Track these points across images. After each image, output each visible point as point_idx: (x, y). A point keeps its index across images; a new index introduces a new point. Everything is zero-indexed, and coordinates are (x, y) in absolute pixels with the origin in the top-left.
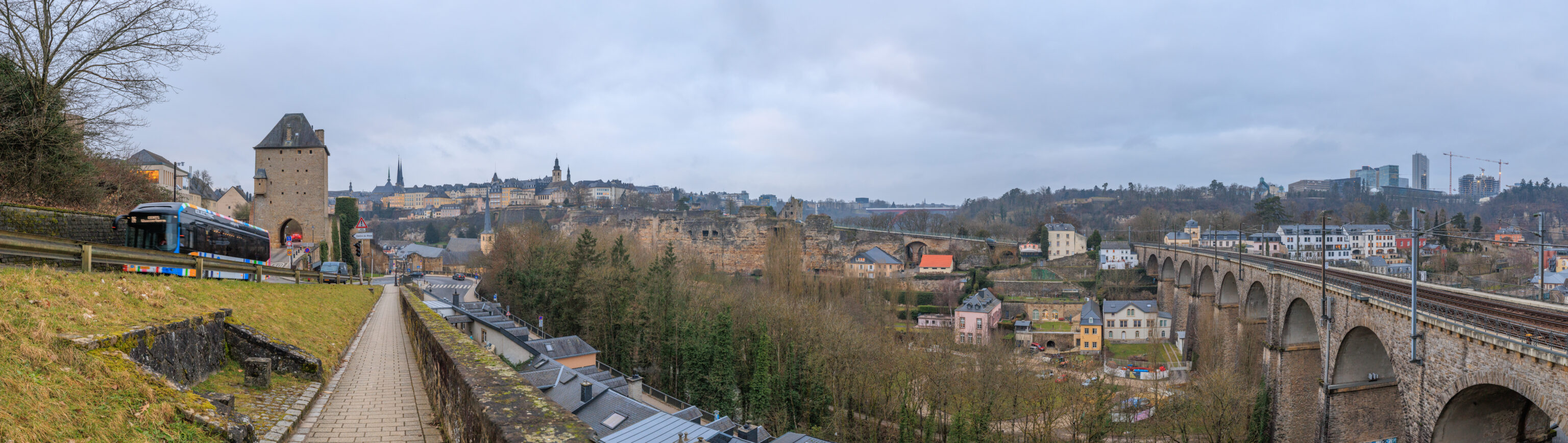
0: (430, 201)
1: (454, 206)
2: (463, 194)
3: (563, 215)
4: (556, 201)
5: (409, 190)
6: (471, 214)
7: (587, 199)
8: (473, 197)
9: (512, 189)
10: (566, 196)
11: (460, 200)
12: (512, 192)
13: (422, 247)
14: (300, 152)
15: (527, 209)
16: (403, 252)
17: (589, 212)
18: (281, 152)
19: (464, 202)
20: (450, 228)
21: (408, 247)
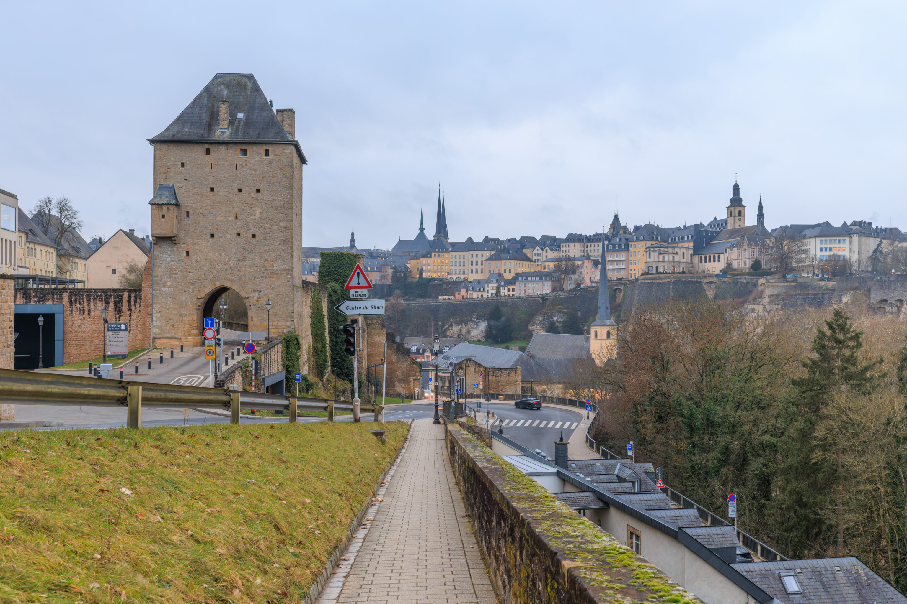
0: (495, 266)
1: (540, 276)
2: (556, 254)
3: (751, 292)
4: (735, 265)
5: (456, 247)
6: (571, 290)
7: (800, 261)
8: (574, 259)
9: (649, 244)
10: (756, 255)
11: (551, 265)
12: (648, 250)
13: (481, 348)
14: (244, 152)
15: (678, 281)
16: (447, 358)
17: (803, 286)
18: (208, 152)
19: (558, 269)
20: (531, 316)
21: (455, 348)
